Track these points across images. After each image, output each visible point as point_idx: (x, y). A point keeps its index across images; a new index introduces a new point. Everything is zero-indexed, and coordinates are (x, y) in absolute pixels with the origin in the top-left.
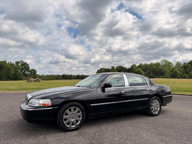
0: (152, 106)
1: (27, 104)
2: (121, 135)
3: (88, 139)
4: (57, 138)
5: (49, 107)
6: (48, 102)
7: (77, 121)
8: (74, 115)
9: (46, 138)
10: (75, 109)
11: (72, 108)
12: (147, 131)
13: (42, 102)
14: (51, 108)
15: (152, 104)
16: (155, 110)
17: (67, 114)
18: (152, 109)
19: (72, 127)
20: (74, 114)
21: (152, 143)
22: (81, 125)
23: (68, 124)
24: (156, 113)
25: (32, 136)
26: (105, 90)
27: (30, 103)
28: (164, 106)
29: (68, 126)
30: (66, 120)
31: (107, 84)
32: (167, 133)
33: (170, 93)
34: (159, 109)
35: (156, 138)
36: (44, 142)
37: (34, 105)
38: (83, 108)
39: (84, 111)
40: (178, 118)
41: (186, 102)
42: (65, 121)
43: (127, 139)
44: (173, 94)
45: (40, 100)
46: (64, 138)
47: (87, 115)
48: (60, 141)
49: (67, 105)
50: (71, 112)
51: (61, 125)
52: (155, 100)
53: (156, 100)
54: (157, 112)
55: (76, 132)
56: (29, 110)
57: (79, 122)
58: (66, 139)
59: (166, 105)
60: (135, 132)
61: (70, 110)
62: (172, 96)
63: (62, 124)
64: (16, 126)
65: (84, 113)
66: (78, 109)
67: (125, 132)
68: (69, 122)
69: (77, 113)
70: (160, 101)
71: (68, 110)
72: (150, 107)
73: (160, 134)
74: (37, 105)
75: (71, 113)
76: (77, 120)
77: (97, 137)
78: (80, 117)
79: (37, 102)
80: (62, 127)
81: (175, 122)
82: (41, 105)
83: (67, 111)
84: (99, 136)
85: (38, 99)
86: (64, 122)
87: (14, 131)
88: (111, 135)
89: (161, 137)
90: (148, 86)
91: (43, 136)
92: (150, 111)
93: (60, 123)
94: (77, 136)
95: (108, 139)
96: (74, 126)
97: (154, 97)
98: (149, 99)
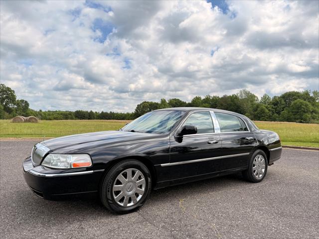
0: (254, 166)
1: (40, 165)
2: (218, 218)
3: (163, 227)
4: (104, 227)
5: (88, 169)
6: (85, 160)
7: (137, 195)
8: (131, 183)
9: (82, 228)
10: (133, 173)
11: (129, 171)
12: (259, 210)
13: (73, 160)
14: (92, 171)
15: (254, 162)
16: (259, 173)
17: (119, 183)
18: (254, 171)
19: (129, 205)
20: (132, 181)
21: (276, 231)
22: (143, 201)
23: (122, 200)
24: (259, 177)
25: (54, 224)
26: (182, 137)
27: (47, 163)
28: (270, 165)
29: (122, 204)
30: (117, 193)
32: (293, 212)
33: (277, 143)
34: (263, 170)
35: (279, 222)
37: (56, 165)
38: (147, 171)
39: (150, 177)
42: (116, 195)
43: (232, 226)
44: (283, 147)
45: (69, 156)
46: (119, 228)
47: (154, 184)
48: (113, 234)
49: (119, 166)
50: (126, 177)
51: (109, 203)
52: (258, 155)
53: (260, 156)
54: (261, 176)
55: (135, 214)
56: (47, 175)
57: (140, 196)
58: (122, 230)
59: (273, 164)
61: (125, 175)
62: (281, 149)
63: (111, 202)
64: (14, 205)
65: (149, 180)
66: (138, 173)
67: (222, 212)
68: (123, 198)
69: (137, 180)
70: (265, 156)
71: (121, 175)
72: (251, 169)
73: (282, 215)
74: (61, 166)
75: (127, 180)
76: (138, 192)
77: (177, 223)
78: (141, 187)
79: (64, 160)
80: (111, 207)
82: (72, 167)
83: (120, 177)
84: (180, 220)
85: (66, 155)
86: (115, 198)
87: (14, 215)
88: (201, 219)
89: (285, 219)
90: (249, 131)
91: (76, 225)
92: (251, 173)
93: (108, 199)
94: (141, 222)
95: (199, 226)
96: (132, 204)
97: (258, 151)
98: (251, 155)
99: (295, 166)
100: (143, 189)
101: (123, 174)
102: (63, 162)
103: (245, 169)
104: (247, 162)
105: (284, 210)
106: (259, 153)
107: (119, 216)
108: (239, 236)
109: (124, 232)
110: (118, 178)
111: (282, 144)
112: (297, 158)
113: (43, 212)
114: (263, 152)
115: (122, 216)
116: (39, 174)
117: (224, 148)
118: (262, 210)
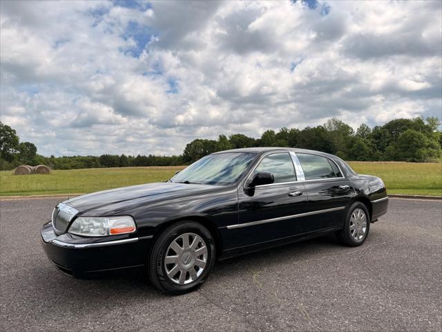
0: (352, 224)
1: (66, 232)
2: (306, 296)
3: (234, 310)
4: (155, 313)
5: (131, 236)
6: (126, 224)
7: (197, 269)
8: (189, 253)
9: (126, 315)
10: (191, 239)
11: (185, 237)
12: (360, 283)
13: (111, 224)
14: (137, 239)
15: (352, 219)
16: (358, 234)
17: (172, 253)
18: (352, 231)
19: (186, 282)
20: (189, 250)
21: (385, 310)
22: (205, 276)
23: (176, 276)
24: (359, 239)
25: (88, 312)
26: (254, 189)
27: (75, 229)
28: (373, 222)
29: (177, 282)
30: (171, 266)
31: (260, 177)
32: (406, 284)
33: (382, 192)
34: (364, 230)
35: (388, 298)
36: (127, 327)
37: (88, 232)
38: (209, 236)
39: (212, 244)
40: (406, 248)
41: (403, 212)
42: (170, 269)
43: (326, 305)
44: (390, 196)
45: (105, 219)
46: (175, 313)
47: (219, 252)
48: (167, 321)
49: (172, 231)
50: (181, 246)
51: (160, 281)
52: (357, 210)
53: (360, 210)
54: (361, 237)
55: (195, 294)
56: (76, 246)
57: (201, 270)
58: (180, 316)
59: (377, 220)
60: (333, 286)
61: (180, 243)
62: (387, 200)
63: (162, 278)
64: (31, 288)
65: (212, 247)
66: (197, 238)
67: (312, 288)
68: (179, 273)
69: (196, 249)
70: (367, 211)
71: (174, 241)
72: (348, 228)
73: (392, 288)
74: (95, 233)
75: (183, 249)
76: (197, 265)
77: (252, 304)
78: (201, 257)
79: (99, 224)
80: (162, 286)
81: (407, 259)
82: (110, 234)
83: (174, 245)
84: (256, 300)
85: (101, 218)
86: (168, 273)
87: (33, 301)
88: (284, 298)
89: (396, 294)
90: (344, 177)
91: (117, 311)
92: (349, 235)
93: (158, 276)
94: (204, 305)
95: (282, 307)
96: (190, 280)
97: (356, 204)
98: (347, 209)
99: (407, 223)
100: (205, 260)
101: (177, 241)
102: (96, 228)
103: (340, 228)
104: (342, 220)
105: (394, 281)
106: (357, 207)
107: (174, 298)
108: (335, 318)
109: (183, 318)
110: (171, 246)
111: (389, 192)
112: (409, 212)
113: (72, 296)
114: (363, 204)
115: (178, 297)
116: (66, 244)
117: (310, 201)
118: (365, 283)
